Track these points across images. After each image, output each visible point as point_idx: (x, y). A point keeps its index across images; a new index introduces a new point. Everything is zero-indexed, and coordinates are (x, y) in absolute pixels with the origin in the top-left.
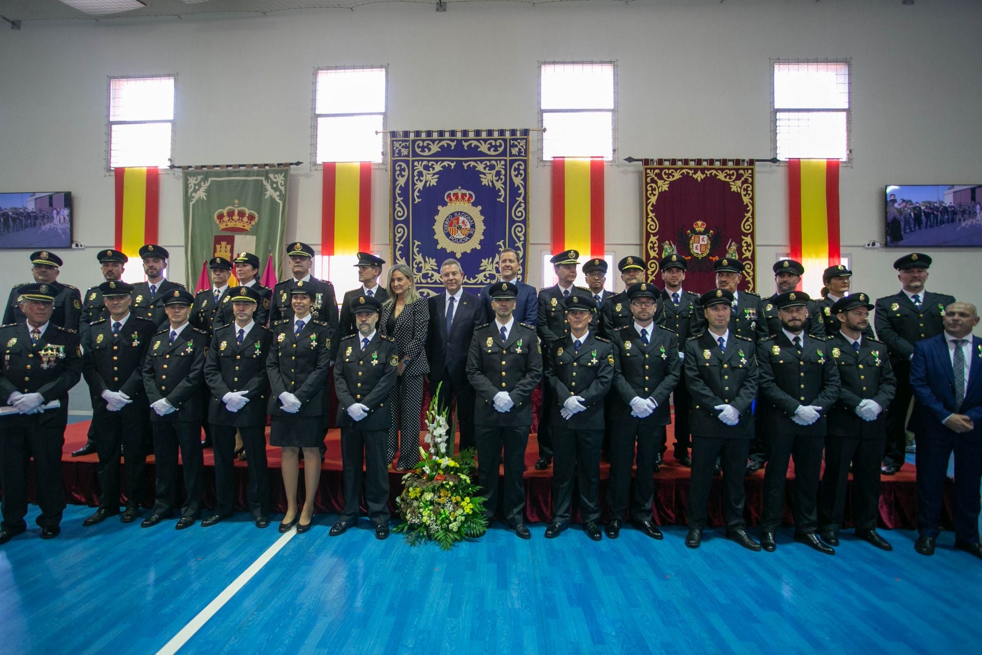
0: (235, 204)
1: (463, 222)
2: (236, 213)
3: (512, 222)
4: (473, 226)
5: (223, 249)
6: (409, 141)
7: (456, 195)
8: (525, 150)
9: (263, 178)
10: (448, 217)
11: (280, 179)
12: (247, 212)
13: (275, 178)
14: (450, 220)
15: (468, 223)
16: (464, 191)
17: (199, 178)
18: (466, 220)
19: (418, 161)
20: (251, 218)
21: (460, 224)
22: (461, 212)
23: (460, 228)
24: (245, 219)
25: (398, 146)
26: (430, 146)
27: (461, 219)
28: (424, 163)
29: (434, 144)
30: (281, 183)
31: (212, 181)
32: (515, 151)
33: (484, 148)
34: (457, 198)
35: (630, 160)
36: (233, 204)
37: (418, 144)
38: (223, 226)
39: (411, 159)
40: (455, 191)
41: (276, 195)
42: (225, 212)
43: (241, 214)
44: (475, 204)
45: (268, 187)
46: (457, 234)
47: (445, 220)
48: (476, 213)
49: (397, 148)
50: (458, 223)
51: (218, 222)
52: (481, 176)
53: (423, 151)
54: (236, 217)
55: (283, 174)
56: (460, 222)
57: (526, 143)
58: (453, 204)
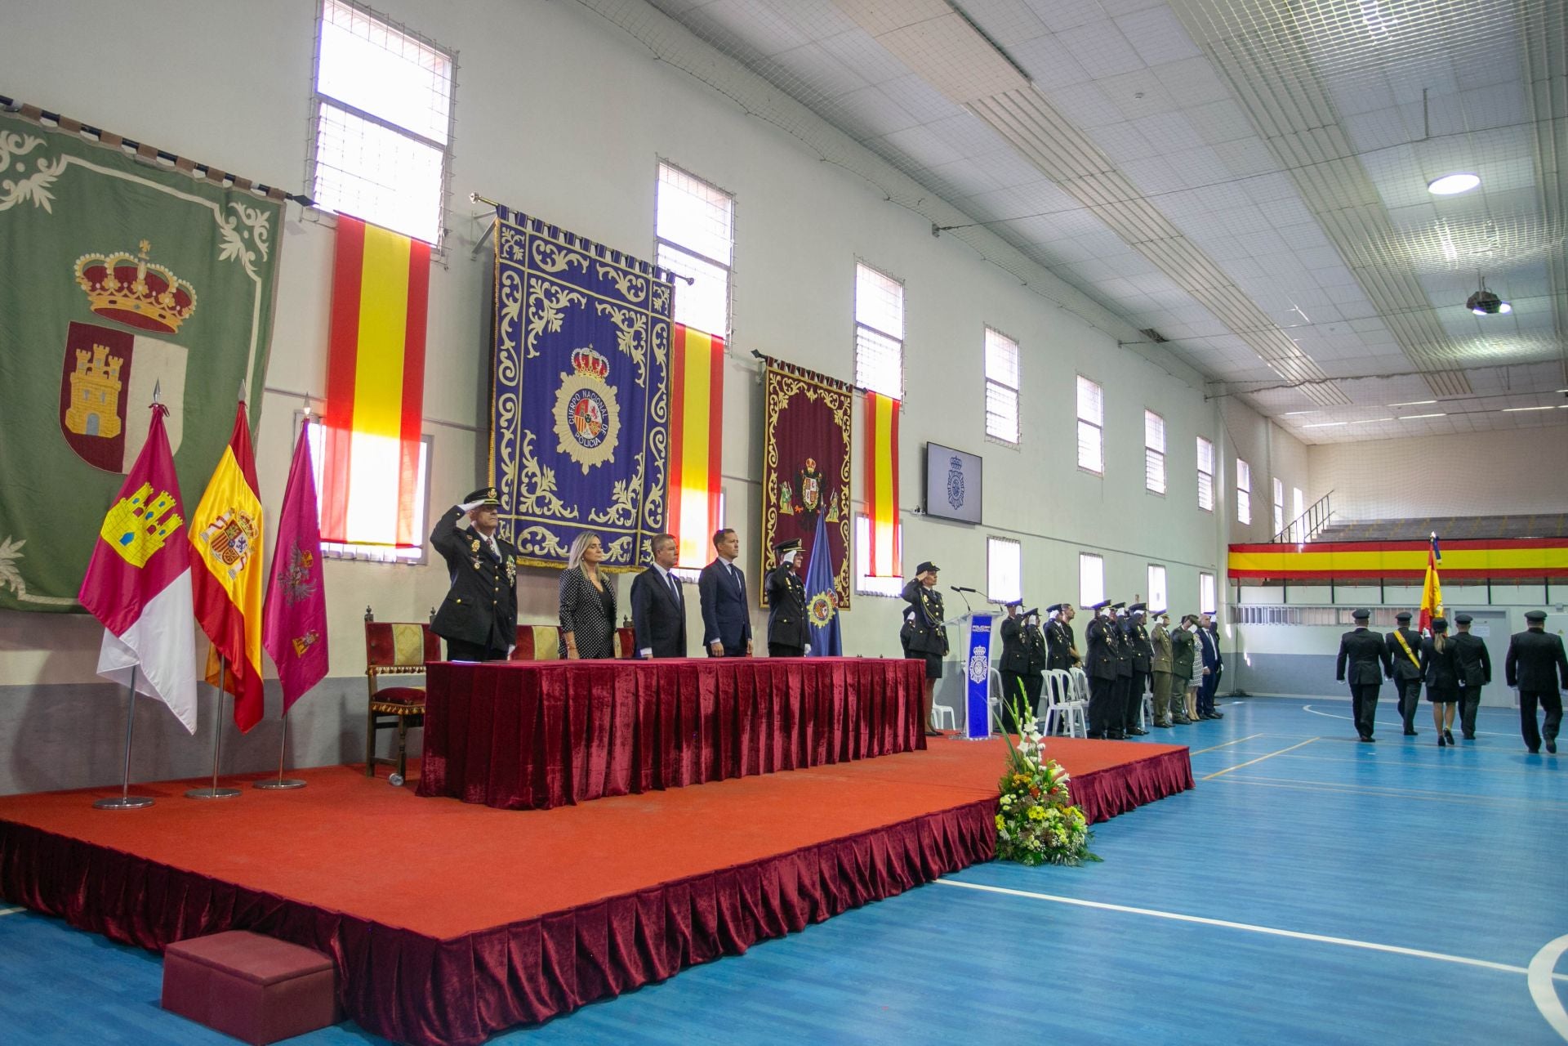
0: (140, 250)
1: (593, 410)
2: (141, 275)
3: (653, 424)
4: (605, 420)
5: (98, 364)
6: (524, 234)
7: (586, 357)
8: (669, 305)
9: (216, 207)
10: (574, 397)
11: (259, 222)
12: (174, 283)
13: (249, 216)
14: (577, 402)
15: (599, 414)
16: (596, 354)
17: (31, 143)
18: (597, 407)
19: (538, 278)
20: (182, 298)
21: (589, 413)
22: (592, 392)
23: (588, 419)
24: (167, 299)
25: (510, 239)
26: (553, 256)
27: (592, 403)
28: (546, 285)
29: (559, 253)
30: (261, 235)
31: (70, 165)
32: (658, 304)
33: (622, 285)
34: (587, 364)
35: (756, 353)
36: (135, 251)
37: (538, 246)
38: (101, 302)
39: (527, 270)
40: (585, 351)
41: (248, 257)
42: (110, 262)
43: (156, 284)
44: (610, 382)
45: (228, 231)
46: (584, 431)
47: (571, 402)
48: (609, 394)
49: (507, 241)
50: (586, 411)
51: (85, 286)
52: (619, 333)
53: (544, 261)
54: (140, 287)
55: (267, 214)
56: (590, 409)
57: (670, 294)
58: (582, 374)
